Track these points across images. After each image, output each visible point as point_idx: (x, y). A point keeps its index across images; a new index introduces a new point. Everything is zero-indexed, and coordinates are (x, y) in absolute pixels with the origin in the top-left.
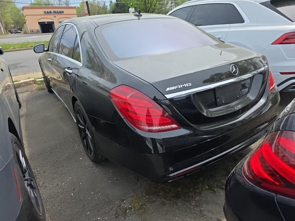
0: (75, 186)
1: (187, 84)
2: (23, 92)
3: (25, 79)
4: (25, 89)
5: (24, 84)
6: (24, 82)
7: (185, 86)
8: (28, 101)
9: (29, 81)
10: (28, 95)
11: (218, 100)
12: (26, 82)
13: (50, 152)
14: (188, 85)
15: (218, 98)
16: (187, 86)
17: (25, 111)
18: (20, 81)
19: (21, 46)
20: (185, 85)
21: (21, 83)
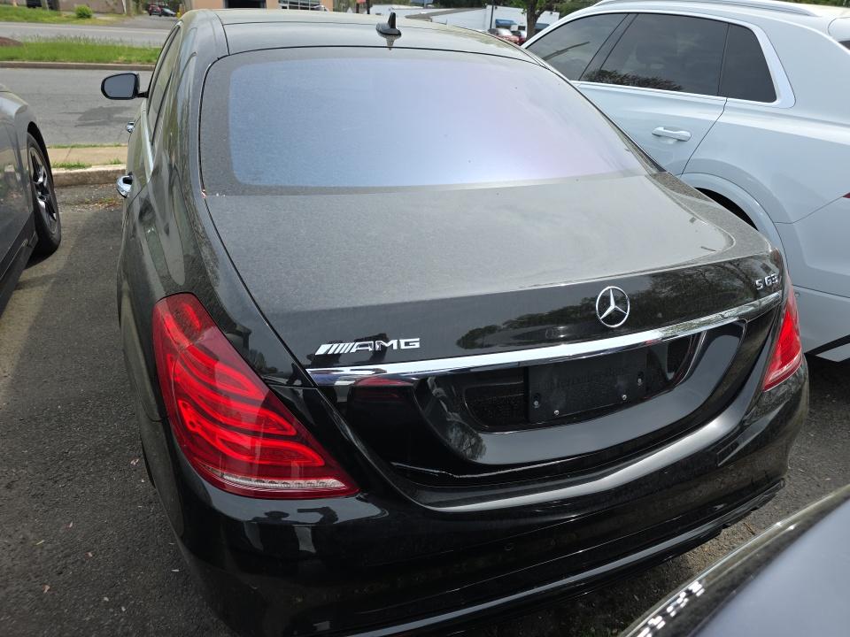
0: (70, 560)
1: (402, 342)
2: (87, 203)
3: (105, 164)
4: (95, 192)
5: (98, 178)
6: (99, 173)
7: (395, 347)
8: (86, 233)
9: (113, 172)
10: (96, 215)
11: (536, 403)
12: (104, 172)
13: (60, 420)
14: (407, 344)
15: (538, 397)
16: (403, 347)
17: (61, 267)
18: (90, 166)
19: (148, 58)
20: (394, 342)
21: (89, 173)
